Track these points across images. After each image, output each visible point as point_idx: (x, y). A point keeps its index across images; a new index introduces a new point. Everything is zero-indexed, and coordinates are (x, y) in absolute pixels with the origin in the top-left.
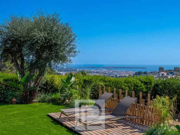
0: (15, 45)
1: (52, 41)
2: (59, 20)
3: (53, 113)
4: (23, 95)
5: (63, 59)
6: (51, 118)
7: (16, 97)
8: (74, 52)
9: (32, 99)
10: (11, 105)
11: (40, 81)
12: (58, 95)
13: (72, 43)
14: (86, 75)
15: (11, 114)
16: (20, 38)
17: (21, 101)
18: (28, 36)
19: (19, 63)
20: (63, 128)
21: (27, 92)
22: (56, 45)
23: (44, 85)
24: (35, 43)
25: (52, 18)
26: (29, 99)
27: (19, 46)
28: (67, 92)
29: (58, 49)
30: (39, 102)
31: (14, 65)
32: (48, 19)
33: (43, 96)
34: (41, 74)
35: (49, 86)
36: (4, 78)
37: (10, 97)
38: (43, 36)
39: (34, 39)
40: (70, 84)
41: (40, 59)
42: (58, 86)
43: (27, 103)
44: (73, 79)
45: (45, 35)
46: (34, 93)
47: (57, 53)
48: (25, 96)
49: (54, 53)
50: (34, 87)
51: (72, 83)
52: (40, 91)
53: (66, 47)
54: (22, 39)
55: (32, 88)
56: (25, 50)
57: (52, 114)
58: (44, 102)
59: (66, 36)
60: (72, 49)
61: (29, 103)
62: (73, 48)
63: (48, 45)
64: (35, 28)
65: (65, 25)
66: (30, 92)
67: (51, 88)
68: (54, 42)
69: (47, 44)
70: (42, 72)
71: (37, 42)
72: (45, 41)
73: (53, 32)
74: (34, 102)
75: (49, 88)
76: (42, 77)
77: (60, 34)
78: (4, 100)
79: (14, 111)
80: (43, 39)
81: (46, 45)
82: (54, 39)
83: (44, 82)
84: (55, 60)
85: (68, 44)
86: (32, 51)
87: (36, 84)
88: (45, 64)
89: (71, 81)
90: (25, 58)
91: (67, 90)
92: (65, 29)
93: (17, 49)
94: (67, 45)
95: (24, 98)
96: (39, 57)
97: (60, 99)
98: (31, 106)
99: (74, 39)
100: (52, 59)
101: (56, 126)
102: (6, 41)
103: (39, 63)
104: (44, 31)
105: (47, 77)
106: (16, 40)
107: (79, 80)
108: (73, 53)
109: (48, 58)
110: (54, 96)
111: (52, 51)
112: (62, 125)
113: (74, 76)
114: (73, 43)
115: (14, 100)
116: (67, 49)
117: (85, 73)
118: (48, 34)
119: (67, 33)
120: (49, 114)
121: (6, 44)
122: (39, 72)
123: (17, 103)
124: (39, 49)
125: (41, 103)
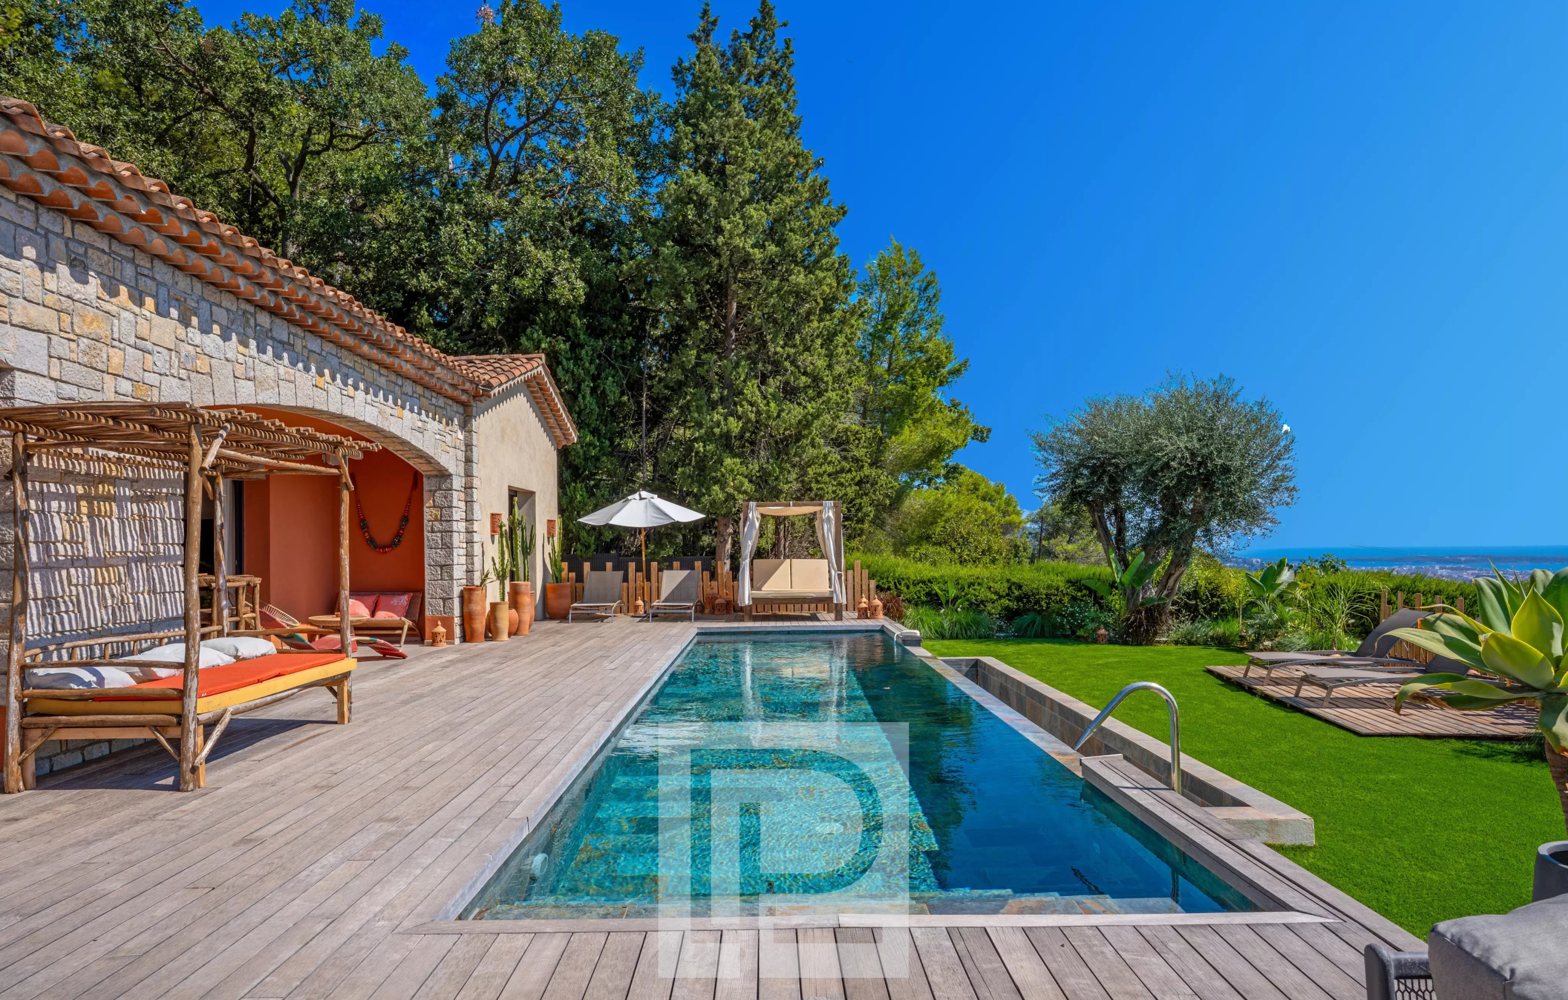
0: (1100, 480)
1: (1212, 460)
2: (1236, 395)
3: (1222, 667)
4: (1128, 619)
5: (1252, 513)
6: (1219, 676)
7: (1106, 625)
8: (1287, 489)
9: (1155, 634)
10: (1096, 646)
11: (1176, 581)
12: (1236, 626)
13: (1281, 463)
14: (1337, 570)
15: (1101, 662)
16: (1114, 458)
17: (1121, 637)
18: (1137, 452)
19: (1113, 530)
20: (1256, 699)
21: (1139, 612)
22: (1226, 470)
23: (1188, 595)
24: (1162, 469)
25: (1212, 389)
26: (1147, 631)
27: (1112, 480)
28: (1267, 613)
29: (1233, 483)
30: (1177, 643)
31: (1099, 537)
32: (1199, 395)
33: (1187, 626)
34: (1181, 560)
35: (1202, 602)
36: (1066, 576)
37: (1091, 626)
38: (1186, 447)
39: (1158, 459)
40: (1277, 592)
41: (1175, 517)
42: (1235, 599)
43: (1141, 644)
44: (1286, 576)
45: (1189, 445)
46: (1161, 615)
47: (1231, 494)
48: (1133, 623)
49: (1222, 496)
50: (1160, 599)
51: (1282, 587)
52: (1176, 614)
53: (1261, 475)
54: (1122, 462)
55: (1152, 600)
56: (1129, 493)
57: (1221, 669)
58: (1190, 643)
59: (1258, 441)
60: (1282, 481)
61: (1147, 644)
62: (1283, 478)
63: (1200, 474)
64: (1158, 425)
65: (1256, 409)
66: (1149, 611)
67: (1210, 610)
68: (1220, 462)
69: (1198, 469)
70: (1182, 555)
71: (1167, 466)
72: (1192, 460)
73: (1216, 434)
74: (1159, 642)
75: (1204, 608)
76: (1181, 569)
77: (1239, 437)
78: (1074, 632)
79: (1106, 656)
80: (1187, 455)
81: (1194, 473)
82: (1219, 452)
83: (1189, 587)
84: (1225, 519)
85: (1269, 466)
86: (1152, 492)
87: (1165, 592)
88: (1193, 530)
89: (1278, 581)
90: (1129, 516)
91: (1266, 607)
92: (1255, 420)
93: (1107, 490)
94: (1265, 471)
95: (1130, 626)
96: (1172, 510)
97: (1242, 638)
98: (1152, 651)
99: (1287, 449)
100: (1215, 514)
101: (1234, 694)
102: (1075, 470)
103: (1174, 529)
104: (1188, 432)
105: (1196, 574)
106: (1103, 463)
107: (1310, 585)
108: (1286, 495)
109: (1201, 513)
110: (1220, 629)
111: (1212, 490)
112: (1251, 691)
113: (1291, 567)
114: (1285, 462)
115: (1102, 631)
116: (1265, 482)
117: (1333, 567)
118: (1199, 440)
119: (1261, 431)
120: (1211, 667)
121: (1077, 477)
122: (1175, 555)
123: (1111, 642)
124: (1174, 487)
125: (1180, 646)
